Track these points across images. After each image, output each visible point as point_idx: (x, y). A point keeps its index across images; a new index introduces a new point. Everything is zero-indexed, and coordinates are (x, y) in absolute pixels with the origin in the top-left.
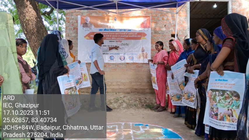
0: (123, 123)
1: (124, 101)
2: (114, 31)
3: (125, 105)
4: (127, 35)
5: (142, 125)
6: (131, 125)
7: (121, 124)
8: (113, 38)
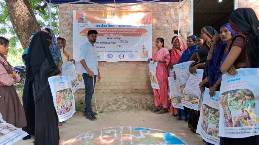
0: (122, 128)
1: (123, 103)
2: (112, 28)
3: (124, 107)
4: (126, 31)
5: (143, 129)
6: (131, 130)
7: (120, 129)
8: (111, 35)
